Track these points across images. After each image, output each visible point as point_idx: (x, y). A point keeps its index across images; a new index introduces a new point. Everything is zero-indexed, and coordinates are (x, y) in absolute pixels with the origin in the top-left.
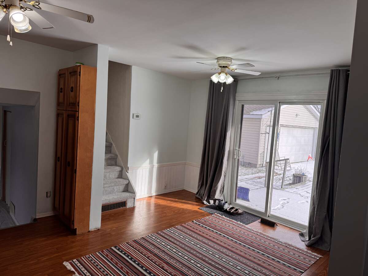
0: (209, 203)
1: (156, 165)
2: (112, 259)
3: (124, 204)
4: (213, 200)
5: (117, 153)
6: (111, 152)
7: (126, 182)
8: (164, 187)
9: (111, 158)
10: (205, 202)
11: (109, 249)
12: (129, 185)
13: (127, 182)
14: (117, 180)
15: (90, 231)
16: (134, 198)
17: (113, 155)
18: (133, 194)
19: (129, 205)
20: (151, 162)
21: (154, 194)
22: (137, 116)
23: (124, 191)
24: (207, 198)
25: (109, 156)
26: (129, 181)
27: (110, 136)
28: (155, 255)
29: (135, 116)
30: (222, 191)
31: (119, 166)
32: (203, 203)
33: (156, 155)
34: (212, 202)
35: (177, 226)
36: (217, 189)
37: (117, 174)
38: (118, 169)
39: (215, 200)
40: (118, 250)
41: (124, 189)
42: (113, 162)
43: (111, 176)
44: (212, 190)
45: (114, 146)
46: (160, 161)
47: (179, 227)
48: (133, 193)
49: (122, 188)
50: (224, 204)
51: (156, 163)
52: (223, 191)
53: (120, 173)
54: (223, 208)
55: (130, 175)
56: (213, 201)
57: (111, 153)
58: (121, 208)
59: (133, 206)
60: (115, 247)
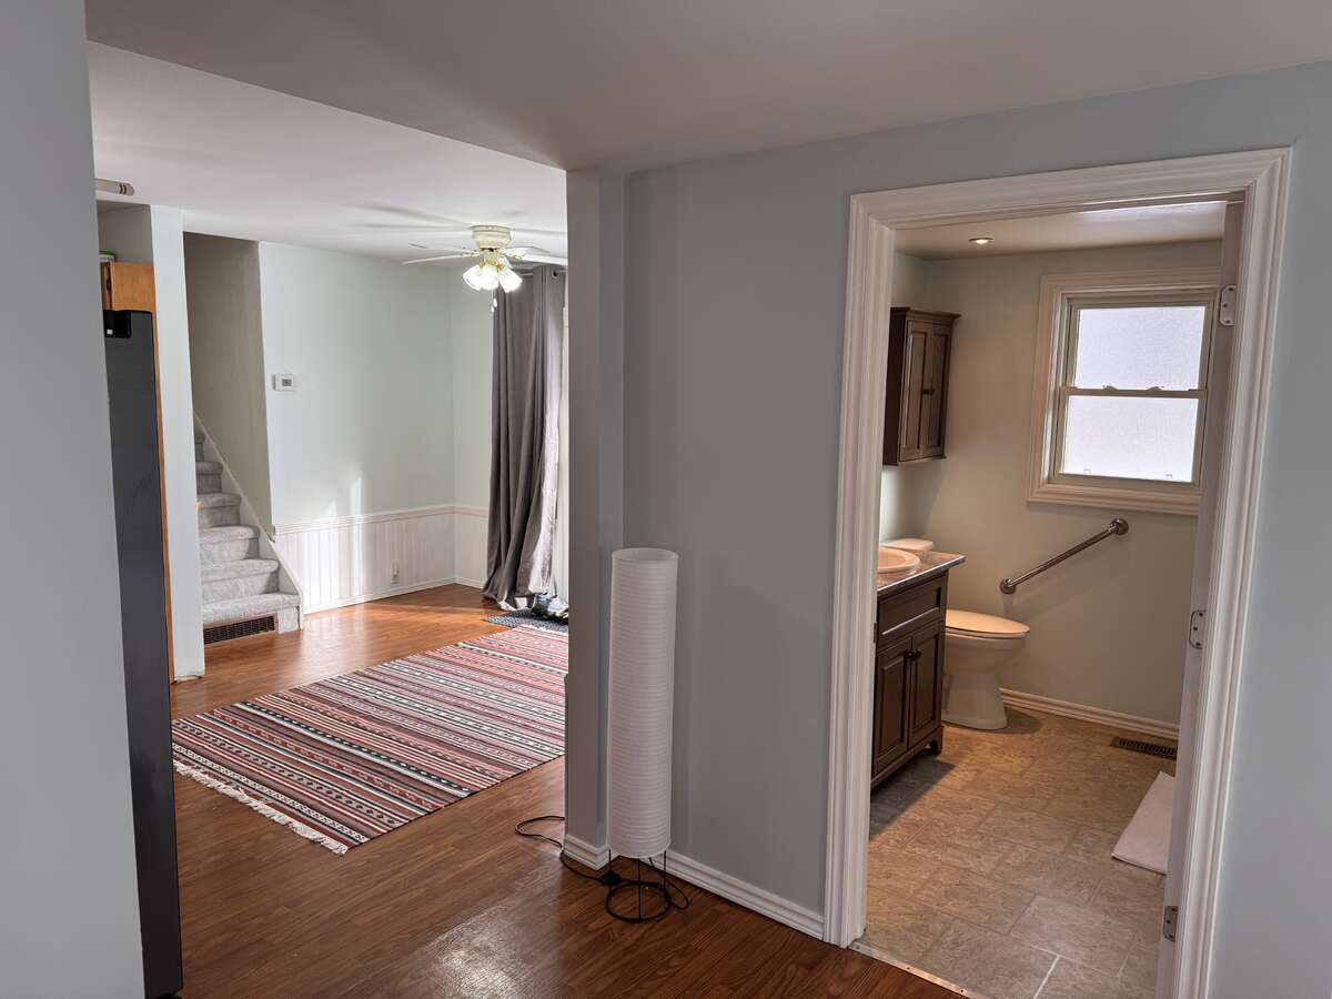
0: (515, 605)
1: (359, 517)
2: (235, 722)
3: (268, 623)
4: (527, 597)
5: (240, 491)
6: (220, 488)
7: (270, 567)
8: (390, 579)
9: (221, 504)
10: (503, 604)
11: (227, 707)
12: (280, 573)
13: (274, 566)
14: (244, 563)
15: (175, 682)
16: (298, 608)
17: (226, 497)
18: (292, 597)
19: (284, 625)
20: (344, 509)
21: (360, 597)
22: (287, 383)
23: (267, 592)
24: (509, 593)
25: (213, 499)
26: (280, 564)
27: (213, 444)
28: (343, 708)
29: (279, 383)
30: (547, 572)
31: (246, 526)
32: (499, 609)
33: (356, 491)
34: (522, 603)
35: (410, 657)
36: (531, 567)
37: (243, 547)
38: (246, 533)
39: (531, 597)
40: (252, 707)
41: (268, 585)
42: (230, 517)
43: (226, 554)
44: (521, 570)
45: (228, 470)
46: (371, 503)
47: (417, 658)
48: (292, 594)
49: (260, 583)
50: (549, 601)
51: (359, 510)
52: (550, 572)
53: (250, 546)
54: (546, 613)
55: (281, 547)
56: (525, 599)
57: (220, 492)
58: (263, 633)
59: (296, 628)
60: (245, 703)
